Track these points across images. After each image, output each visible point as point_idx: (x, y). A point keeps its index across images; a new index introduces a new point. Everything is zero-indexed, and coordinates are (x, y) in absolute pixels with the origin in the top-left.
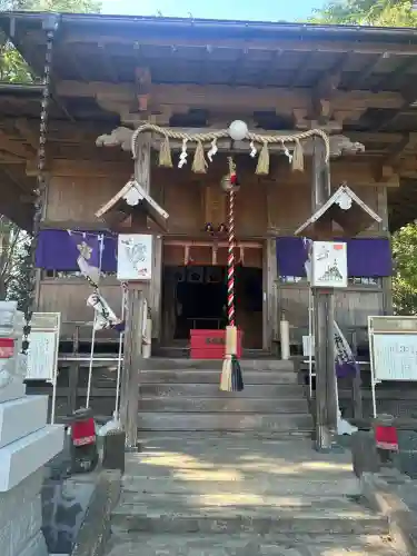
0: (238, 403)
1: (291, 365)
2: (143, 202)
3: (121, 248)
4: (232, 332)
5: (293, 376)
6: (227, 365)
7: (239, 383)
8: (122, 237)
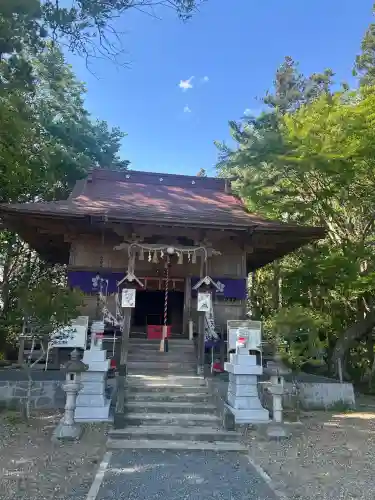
0: (166, 358)
1: (192, 342)
2: (134, 281)
3: (123, 294)
4: (165, 328)
5: (192, 347)
6: (163, 341)
7: (167, 349)
8: (124, 290)
